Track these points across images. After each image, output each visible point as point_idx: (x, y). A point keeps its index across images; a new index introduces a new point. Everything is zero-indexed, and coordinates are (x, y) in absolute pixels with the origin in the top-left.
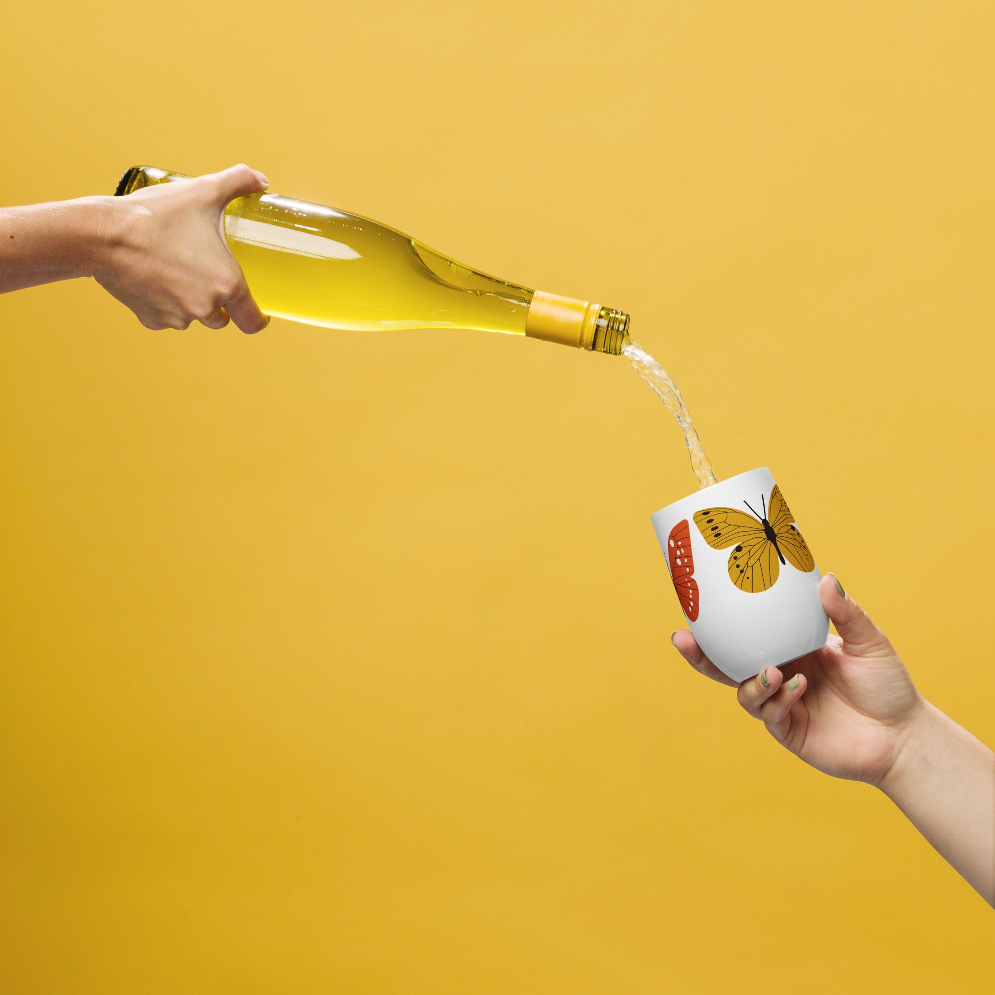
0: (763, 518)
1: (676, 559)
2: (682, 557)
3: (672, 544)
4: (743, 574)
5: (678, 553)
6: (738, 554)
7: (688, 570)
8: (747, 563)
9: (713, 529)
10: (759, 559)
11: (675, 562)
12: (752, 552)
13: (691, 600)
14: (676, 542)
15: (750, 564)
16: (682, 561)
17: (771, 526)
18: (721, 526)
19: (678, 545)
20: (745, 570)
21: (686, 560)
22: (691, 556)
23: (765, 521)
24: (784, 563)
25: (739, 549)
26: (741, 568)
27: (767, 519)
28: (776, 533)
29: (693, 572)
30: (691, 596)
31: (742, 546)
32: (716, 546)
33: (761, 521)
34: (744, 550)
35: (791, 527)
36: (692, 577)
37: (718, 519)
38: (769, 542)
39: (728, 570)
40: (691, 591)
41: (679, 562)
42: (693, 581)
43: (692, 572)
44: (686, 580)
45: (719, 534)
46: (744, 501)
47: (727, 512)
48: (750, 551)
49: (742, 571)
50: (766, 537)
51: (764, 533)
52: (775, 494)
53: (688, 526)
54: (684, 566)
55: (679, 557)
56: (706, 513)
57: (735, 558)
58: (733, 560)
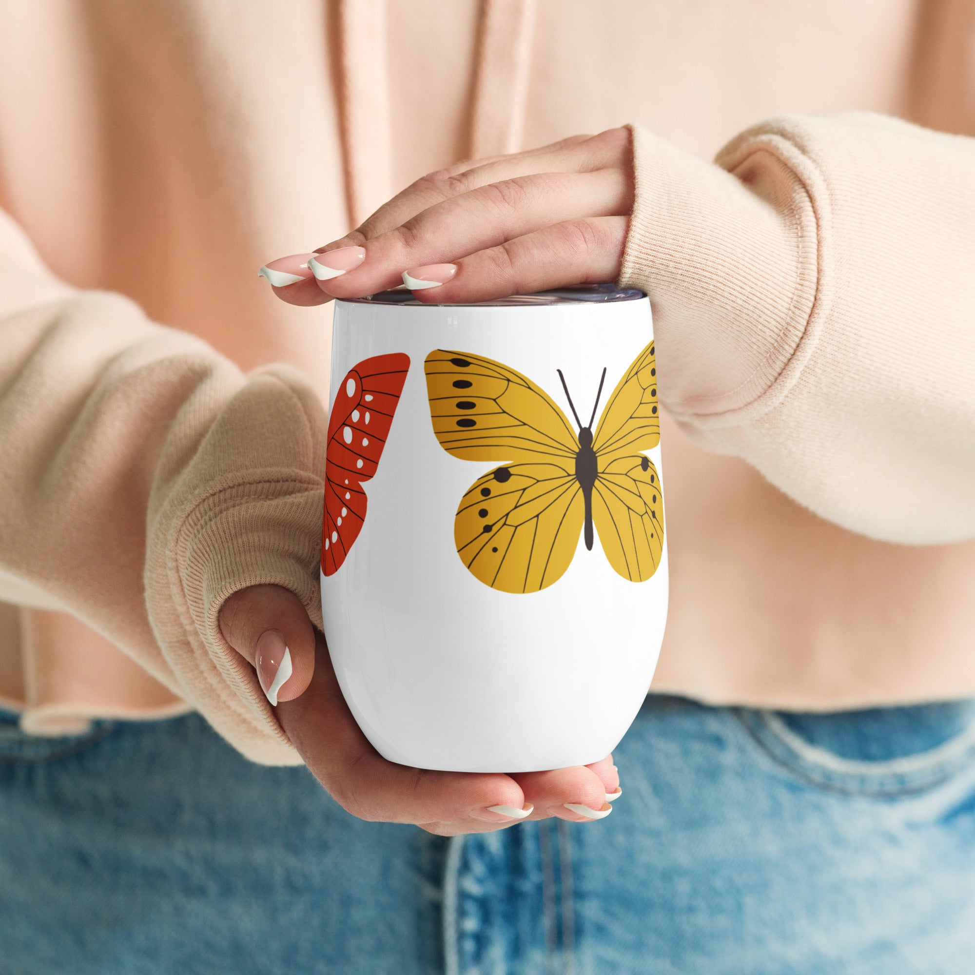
0: (585, 424)
1: (345, 424)
2: (359, 430)
3: (351, 388)
4: (487, 536)
5: (356, 416)
6: (495, 486)
7: (360, 464)
8: (507, 515)
9: (462, 405)
10: (537, 516)
11: (340, 430)
12: (528, 495)
13: (337, 529)
14: (361, 390)
15: (513, 520)
16: (357, 439)
17: (595, 450)
18: (482, 406)
19: (362, 398)
20: (495, 529)
21: (365, 442)
22: (383, 441)
23: (585, 434)
24: (589, 544)
25: (502, 475)
26: (488, 521)
27: (593, 430)
28: (600, 469)
29: (372, 477)
30: (339, 522)
31: (511, 471)
32: (451, 446)
33: (577, 431)
34: (513, 483)
35: (640, 461)
36: (362, 484)
37: (482, 387)
38: (577, 485)
39: (456, 513)
40: (344, 512)
41: (348, 435)
42: (361, 497)
43: (368, 473)
44: (347, 482)
45: (472, 423)
46: (559, 371)
47: (509, 380)
48: (524, 490)
49: (488, 529)
50: (572, 471)
51: (574, 460)
52: (637, 373)
53: (407, 371)
54: (355, 450)
55: (353, 427)
56: (461, 361)
57: (486, 492)
58: (478, 495)
